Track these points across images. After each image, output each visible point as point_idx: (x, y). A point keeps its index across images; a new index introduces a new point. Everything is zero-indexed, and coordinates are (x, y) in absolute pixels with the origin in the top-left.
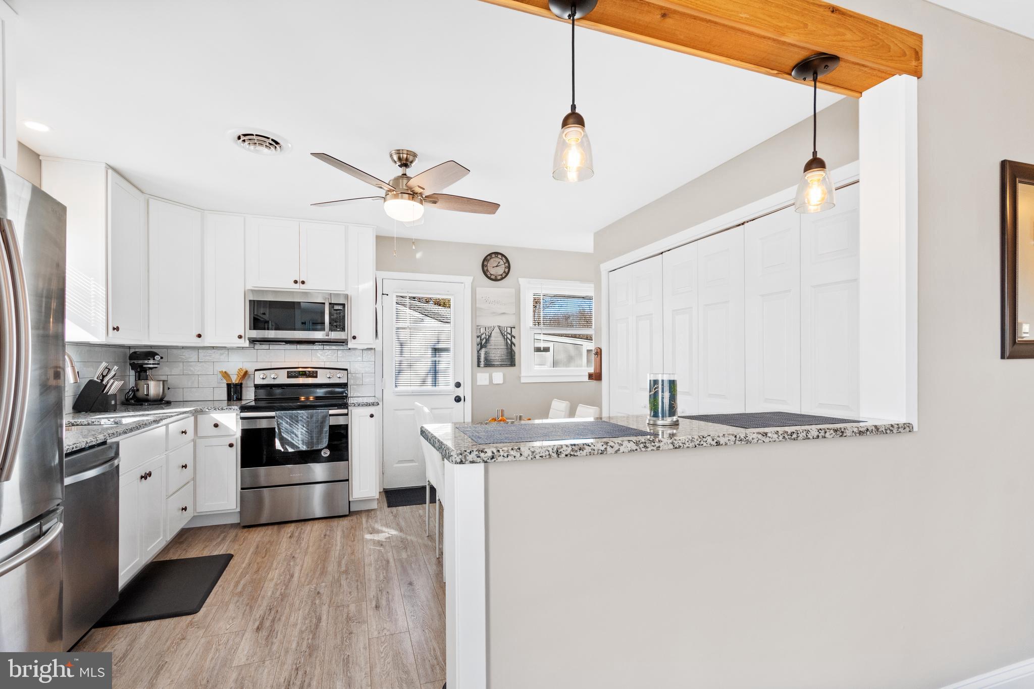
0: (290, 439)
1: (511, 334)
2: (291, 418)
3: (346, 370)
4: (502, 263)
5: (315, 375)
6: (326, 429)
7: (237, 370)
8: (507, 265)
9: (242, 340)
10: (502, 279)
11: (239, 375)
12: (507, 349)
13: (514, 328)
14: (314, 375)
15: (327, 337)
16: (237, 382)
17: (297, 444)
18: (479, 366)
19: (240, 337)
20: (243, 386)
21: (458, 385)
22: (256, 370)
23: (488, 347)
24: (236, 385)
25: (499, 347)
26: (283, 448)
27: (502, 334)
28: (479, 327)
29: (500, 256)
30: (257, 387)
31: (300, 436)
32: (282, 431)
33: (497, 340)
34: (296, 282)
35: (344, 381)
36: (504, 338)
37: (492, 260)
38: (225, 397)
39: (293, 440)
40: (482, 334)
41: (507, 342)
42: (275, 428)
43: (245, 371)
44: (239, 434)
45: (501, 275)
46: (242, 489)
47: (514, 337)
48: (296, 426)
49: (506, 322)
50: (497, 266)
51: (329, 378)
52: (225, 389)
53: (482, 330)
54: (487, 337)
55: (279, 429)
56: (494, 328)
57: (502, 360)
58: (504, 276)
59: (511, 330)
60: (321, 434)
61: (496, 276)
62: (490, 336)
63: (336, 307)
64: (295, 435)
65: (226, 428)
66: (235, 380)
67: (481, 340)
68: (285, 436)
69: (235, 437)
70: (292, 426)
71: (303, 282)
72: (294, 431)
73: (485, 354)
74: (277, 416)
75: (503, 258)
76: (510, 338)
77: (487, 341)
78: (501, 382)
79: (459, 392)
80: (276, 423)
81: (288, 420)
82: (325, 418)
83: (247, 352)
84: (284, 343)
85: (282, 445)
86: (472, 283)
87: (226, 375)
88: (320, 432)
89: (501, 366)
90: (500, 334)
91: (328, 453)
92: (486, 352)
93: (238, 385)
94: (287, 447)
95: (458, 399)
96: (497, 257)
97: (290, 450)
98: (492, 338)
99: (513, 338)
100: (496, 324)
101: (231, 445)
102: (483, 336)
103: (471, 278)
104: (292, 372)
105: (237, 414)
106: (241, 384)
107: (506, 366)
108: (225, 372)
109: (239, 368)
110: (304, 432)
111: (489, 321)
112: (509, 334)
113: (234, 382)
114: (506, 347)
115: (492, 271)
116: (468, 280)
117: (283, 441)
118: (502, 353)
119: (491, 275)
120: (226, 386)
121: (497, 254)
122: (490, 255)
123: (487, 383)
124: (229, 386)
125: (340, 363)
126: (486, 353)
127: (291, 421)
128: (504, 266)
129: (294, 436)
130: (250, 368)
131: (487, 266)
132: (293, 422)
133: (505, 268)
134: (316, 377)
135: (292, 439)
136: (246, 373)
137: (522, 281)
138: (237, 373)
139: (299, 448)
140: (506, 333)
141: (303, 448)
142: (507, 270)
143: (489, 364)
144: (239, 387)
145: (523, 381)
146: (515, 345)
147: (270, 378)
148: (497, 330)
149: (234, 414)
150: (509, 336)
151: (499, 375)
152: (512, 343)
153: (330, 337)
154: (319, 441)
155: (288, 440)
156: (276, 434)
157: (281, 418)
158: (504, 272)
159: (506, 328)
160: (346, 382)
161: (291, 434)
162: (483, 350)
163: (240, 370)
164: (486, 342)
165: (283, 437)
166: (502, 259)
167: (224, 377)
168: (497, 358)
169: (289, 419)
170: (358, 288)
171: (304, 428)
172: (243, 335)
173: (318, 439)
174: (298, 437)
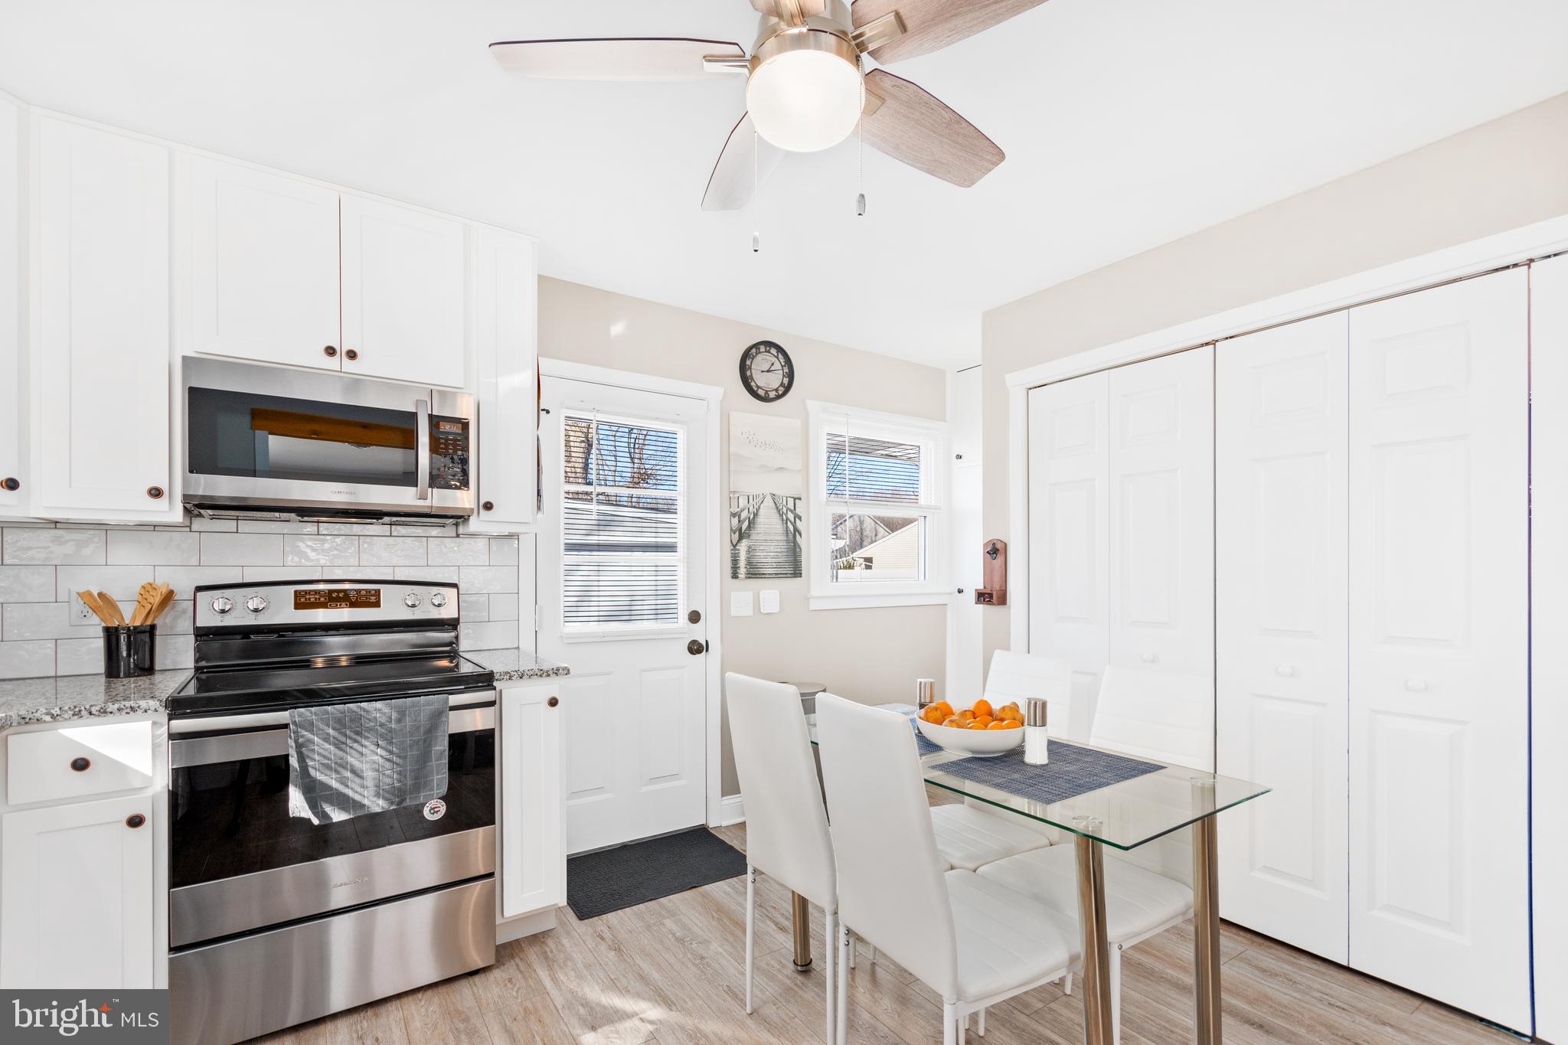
0: (335, 784)
1: (793, 511)
2: (340, 724)
3: (455, 586)
4: (777, 366)
5: (373, 599)
6: (442, 746)
7: (138, 589)
8: (786, 370)
9: (162, 503)
10: (779, 397)
11: (144, 603)
12: (788, 541)
13: (800, 499)
14: (371, 600)
15: (421, 503)
16: (138, 623)
17: (357, 797)
18: (735, 576)
19: (156, 493)
20: (158, 632)
21: (695, 617)
22: (199, 589)
23: (754, 537)
24: (133, 632)
25: (772, 538)
26: (316, 814)
27: (777, 508)
28: (737, 495)
29: (774, 351)
30: (203, 634)
31: (369, 774)
32: (310, 763)
33: (769, 524)
34: (331, 351)
35: (448, 612)
36: (783, 519)
37: (759, 357)
38: (99, 665)
39: (347, 786)
40: (743, 510)
41: (787, 527)
42: (286, 757)
43: (164, 591)
44: (162, 782)
45: (776, 390)
46: (171, 950)
47: (800, 519)
48: (356, 745)
49: (784, 486)
50: (768, 371)
51: (413, 606)
52: (100, 644)
53: (743, 502)
54: (752, 516)
55: (302, 759)
56: (764, 498)
57: (779, 565)
58: (780, 393)
59: (795, 504)
60: (425, 762)
61: (767, 392)
62: (756, 515)
63: (446, 427)
64: (354, 771)
65: (119, 769)
66: (130, 615)
67: (739, 521)
68: (320, 777)
69: (150, 792)
70: (344, 746)
71: (352, 355)
72: (350, 759)
73: (748, 552)
74: (295, 723)
75: (780, 356)
76: (793, 520)
77: (752, 523)
78: (776, 609)
79: (698, 633)
80: (291, 743)
81: (331, 732)
82: (438, 717)
83: (177, 536)
84: (293, 515)
85: (313, 805)
86: (721, 402)
87: (102, 603)
88: (425, 757)
89: (777, 576)
90: (775, 511)
91: (443, 810)
92: (749, 547)
93: (144, 632)
94: (328, 809)
95: (695, 648)
96: (769, 352)
97: (338, 816)
98: (760, 520)
99: (797, 520)
100: (767, 491)
101: (135, 822)
102: (744, 515)
103: (721, 390)
104: (307, 592)
105: (154, 723)
106: (153, 627)
107: (785, 576)
108: (100, 595)
109: (144, 582)
110: (381, 761)
111: (755, 484)
112: (791, 511)
113: (128, 620)
114: (785, 538)
115: (761, 380)
116: (715, 393)
117: (314, 793)
118: (779, 550)
119: (758, 387)
120: (102, 635)
121: (769, 344)
122: (756, 346)
123: (748, 611)
124: (111, 635)
125: (433, 569)
126: (750, 550)
127: (341, 733)
128: (781, 372)
129: (348, 774)
130: (183, 583)
131: (750, 368)
132: (346, 736)
133: (784, 376)
134: (377, 604)
135: (342, 783)
136: (170, 595)
137: (813, 405)
138: (137, 597)
139: (363, 806)
140: (785, 510)
141: (378, 805)
142: (786, 381)
143: (754, 573)
144: (146, 637)
145: (814, 605)
146: (800, 534)
147: (243, 610)
148: (769, 501)
149: (147, 725)
150: (791, 516)
151: (771, 594)
152: (796, 530)
153: (428, 503)
154: (420, 781)
155: (330, 788)
156: (292, 775)
157: (310, 726)
158: (782, 384)
159: (785, 498)
160: (457, 616)
161: (340, 769)
162: (744, 543)
163: (148, 588)
164: (749, 527)
165: (314, 780)
166: (777, 357)
167: (95, 610)
168: (770, 560)
169: (333, 729)
170: (497, 383)
171: (379, 751)
172: (165, 487)
173: (417, 778)
174: (361, 777)
